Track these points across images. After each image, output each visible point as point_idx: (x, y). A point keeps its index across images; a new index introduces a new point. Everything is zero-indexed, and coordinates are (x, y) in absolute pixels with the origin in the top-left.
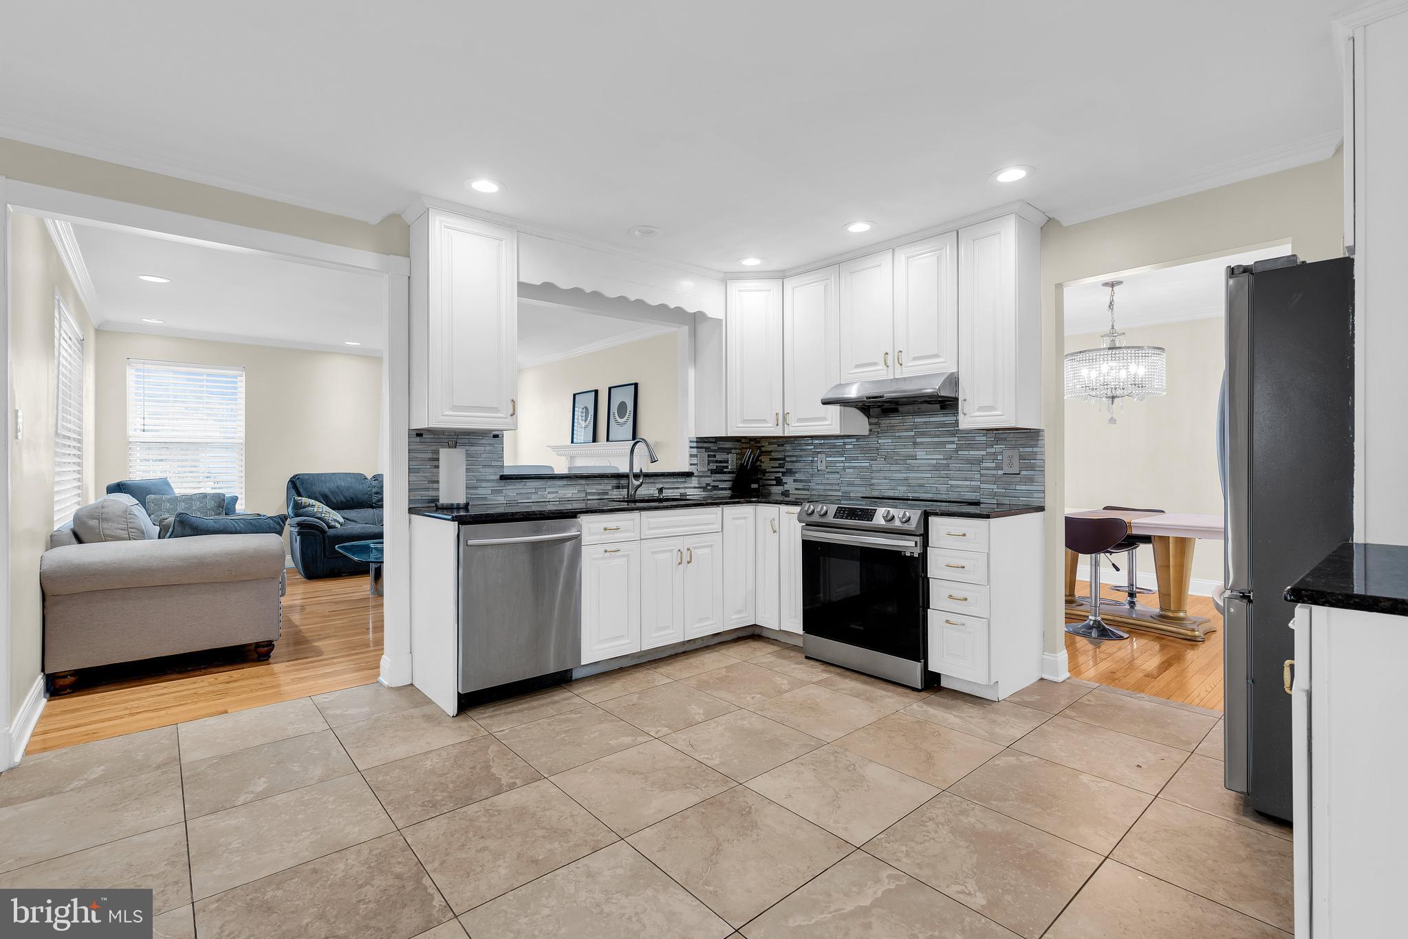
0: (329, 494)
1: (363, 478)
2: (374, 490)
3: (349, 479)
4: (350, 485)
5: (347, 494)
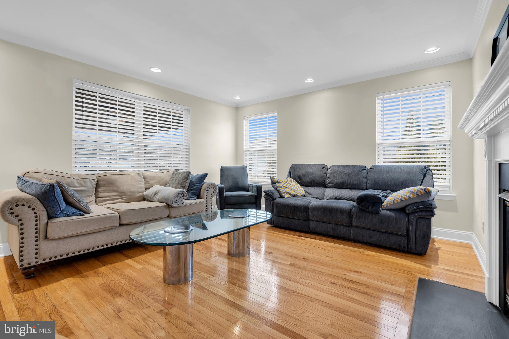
3: (313, 168)
5: (311, 177)
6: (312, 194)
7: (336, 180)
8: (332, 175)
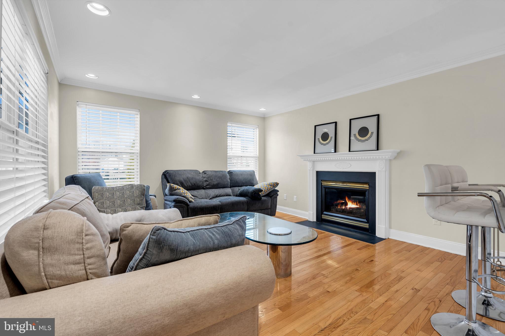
0: (183, 182)
1: (199, 173)
2: (204, 179)
3: (192, 173)
4: (193, 177)
5: (192, 181)
6: (198, 196)
7: (213, 183)
8: (209, 179)
